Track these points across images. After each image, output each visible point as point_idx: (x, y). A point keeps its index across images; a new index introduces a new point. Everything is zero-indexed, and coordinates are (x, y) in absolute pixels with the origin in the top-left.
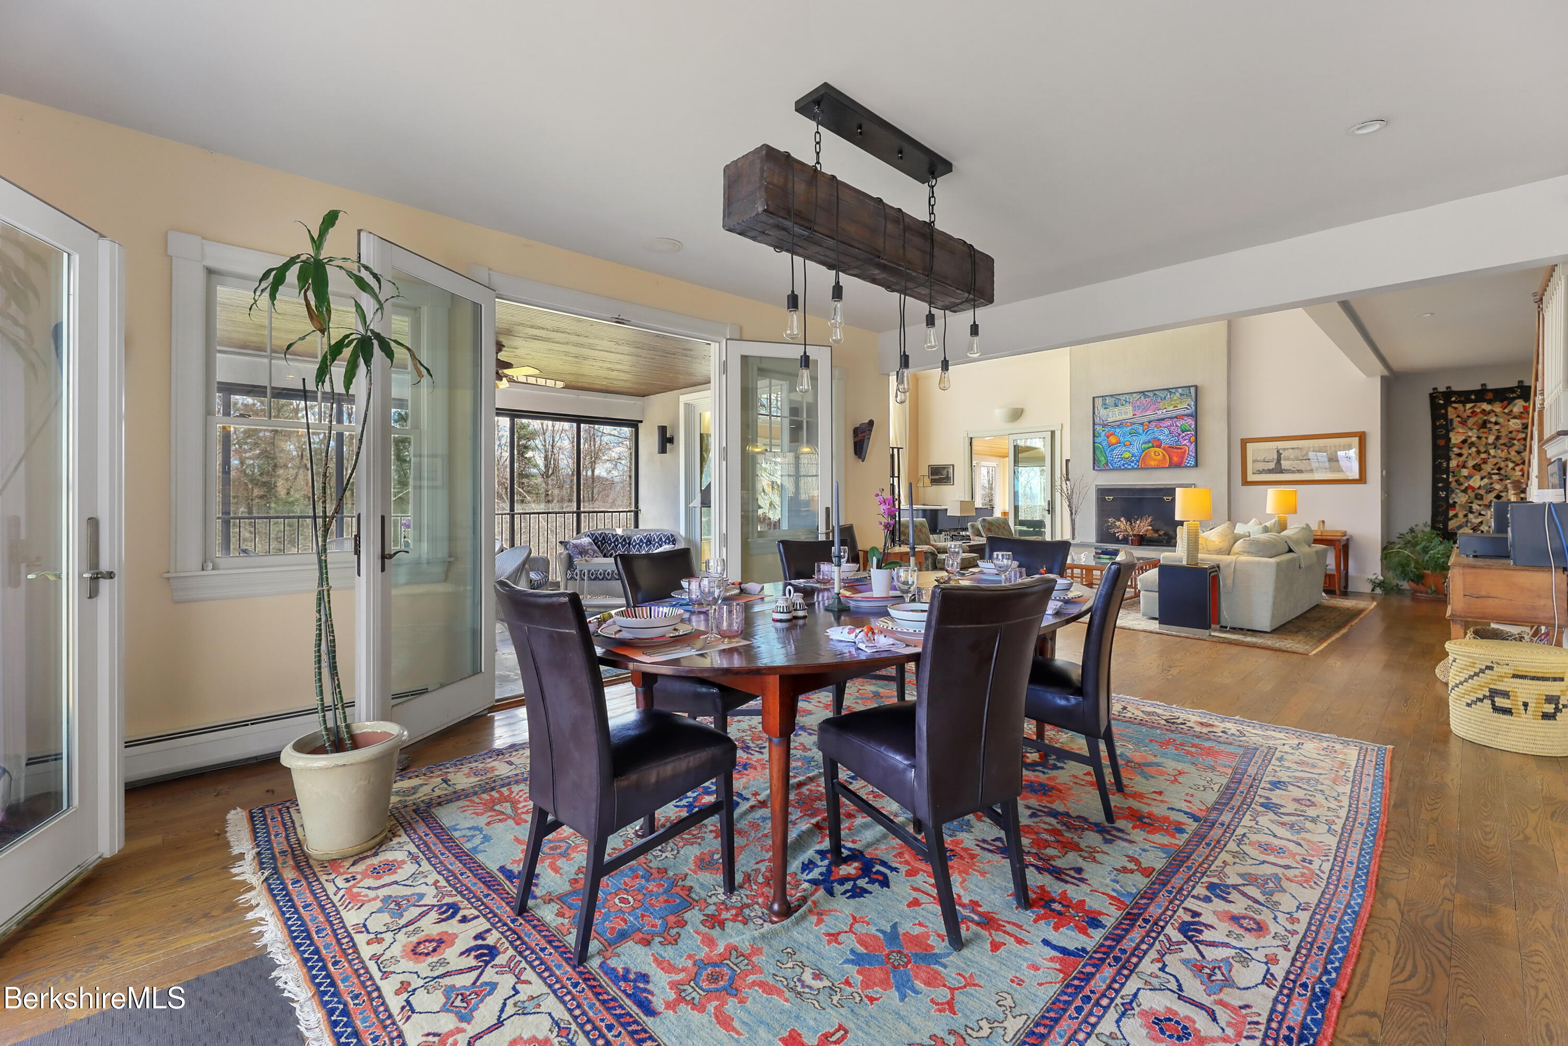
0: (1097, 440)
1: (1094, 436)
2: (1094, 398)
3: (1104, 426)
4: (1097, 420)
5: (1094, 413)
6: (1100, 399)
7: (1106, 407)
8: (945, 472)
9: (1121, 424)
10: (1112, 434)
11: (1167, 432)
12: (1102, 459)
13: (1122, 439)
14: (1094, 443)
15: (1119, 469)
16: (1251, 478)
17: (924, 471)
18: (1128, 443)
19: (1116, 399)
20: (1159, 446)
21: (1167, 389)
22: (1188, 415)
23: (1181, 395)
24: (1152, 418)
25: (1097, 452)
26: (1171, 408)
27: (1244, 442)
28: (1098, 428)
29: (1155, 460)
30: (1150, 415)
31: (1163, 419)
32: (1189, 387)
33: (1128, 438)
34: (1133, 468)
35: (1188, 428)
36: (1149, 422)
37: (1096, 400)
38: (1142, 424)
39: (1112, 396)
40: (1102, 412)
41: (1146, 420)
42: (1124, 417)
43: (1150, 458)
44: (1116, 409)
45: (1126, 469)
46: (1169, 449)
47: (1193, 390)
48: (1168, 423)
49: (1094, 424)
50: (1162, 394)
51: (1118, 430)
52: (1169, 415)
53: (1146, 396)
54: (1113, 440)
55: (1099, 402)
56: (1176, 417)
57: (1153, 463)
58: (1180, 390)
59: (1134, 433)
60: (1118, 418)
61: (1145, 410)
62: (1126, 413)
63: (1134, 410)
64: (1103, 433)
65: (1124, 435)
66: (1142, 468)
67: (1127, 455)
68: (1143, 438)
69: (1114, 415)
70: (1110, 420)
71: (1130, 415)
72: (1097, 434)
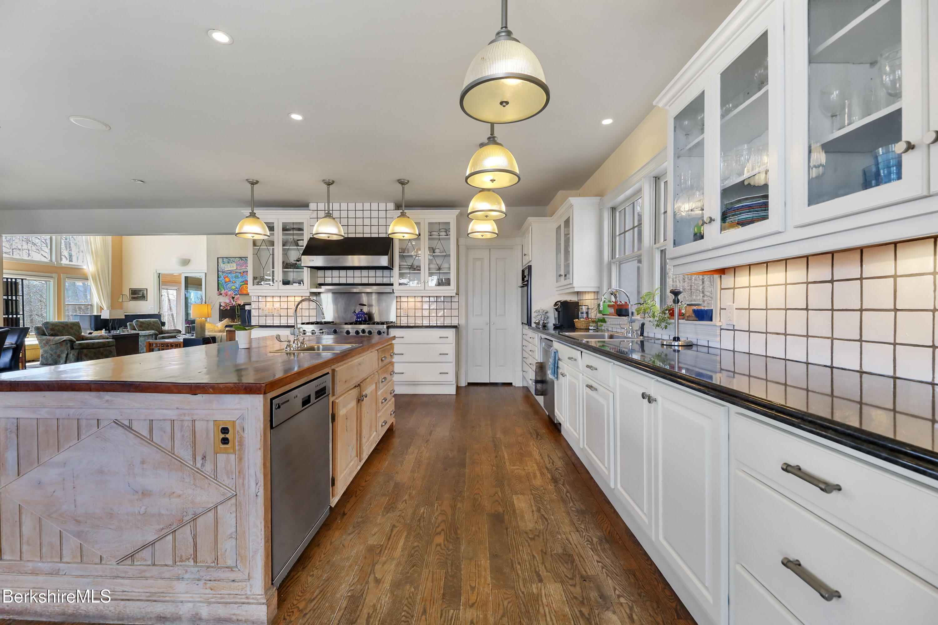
0: (219, 279)
1: (218, 277)
2: (218, 258)
3: (223, 272)
4: (219, 269)
5: (218, 265)
7: (224, 263)
8: (141, 293)
9: (231, 272)
10: (227, 277)
12: (222, 289)
13: (231, 279)
14: (218, 281)
17: (127, 292)
18: (234, 282)
19: (229, 259)
25: (220, 286)
28: (220, 273)
29: (246, 291)
33: (234, 279)
36: (243, 272)
37: (219, 259)
38: (240, 273)
39: (226, 258)
40: (222, 265)
41: (242, 271)
42: (232, 269)
43: (244, 289)
44: (229, 265)
49: (218, 271)
51: (229, 275)
53: (242, 260)
54: (227, 280)
55: (220, 260)
59: (237, 277)
60: (230, 269)
61: (241, 266)
62: (233, 267)
63: (237, 266)
64: (222, 276)
66: (240, 295)
67: (233, 287)
68: (241, 280)
69: (228, 267)
70: (226, 270)
71: (235, 268)
72: (219, 276)
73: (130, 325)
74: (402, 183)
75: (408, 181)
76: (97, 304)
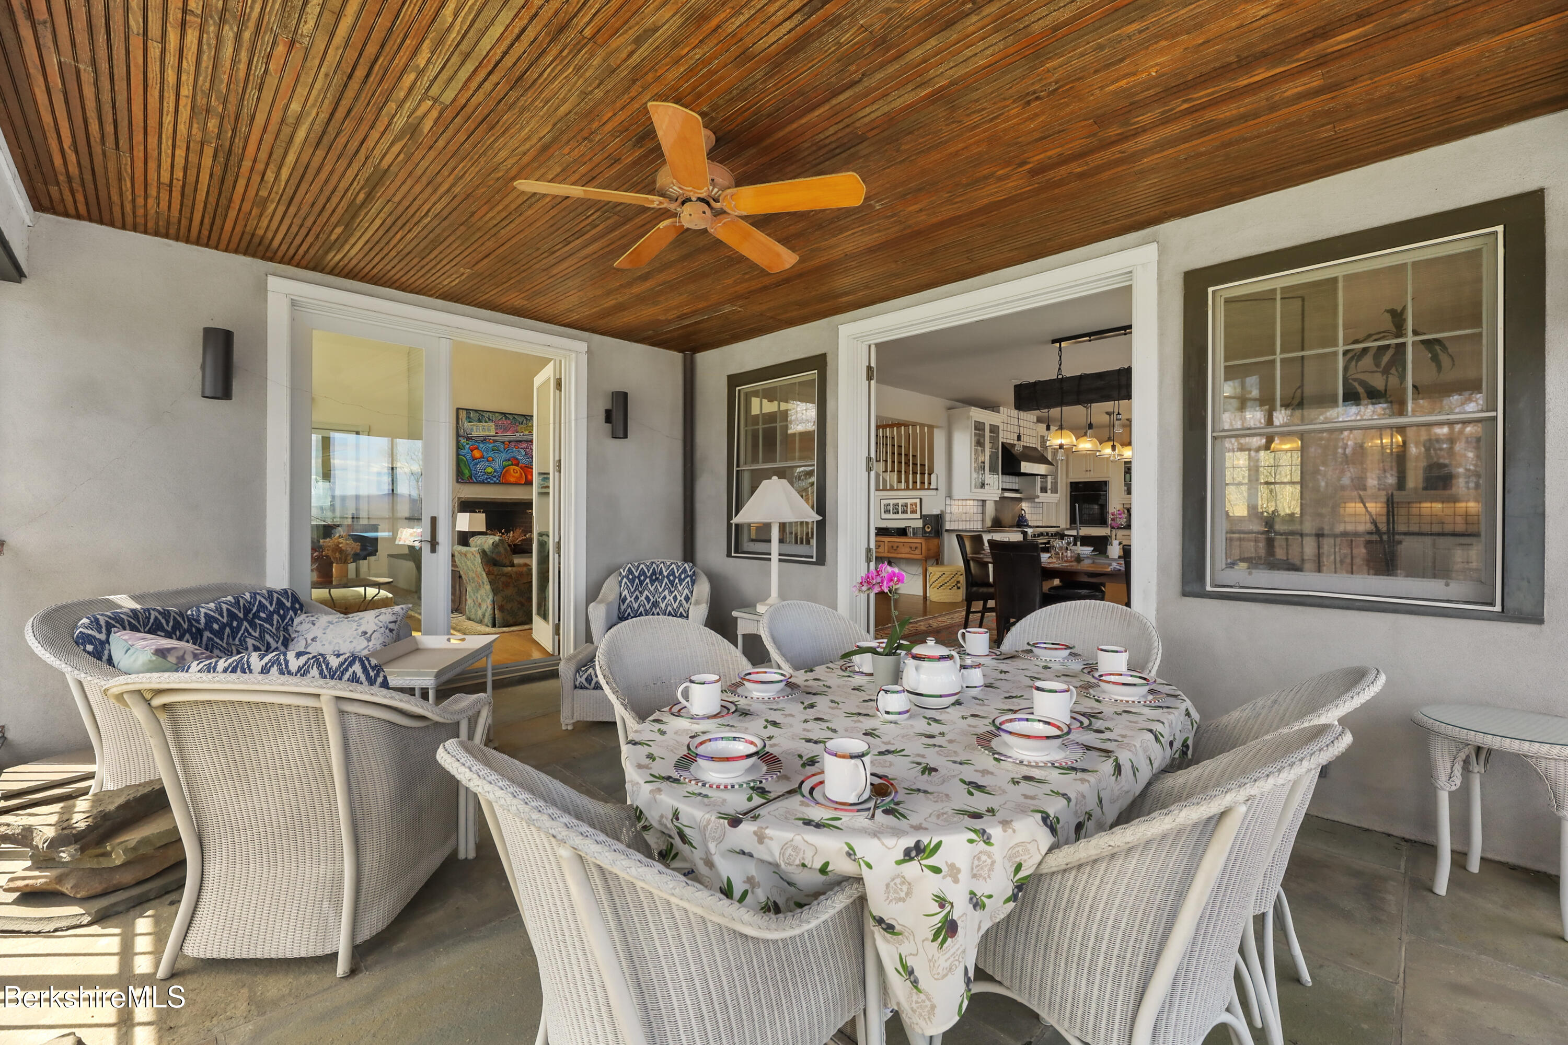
0: (461, 452)
1: (458, 448)
2: (458, 409)
3: (468, 439)
4: (461, 433)
5: (458, 424)
6: (465, 412)
7: (470, 420)
9: (485, 440)
10: (477, 448)
11: (523, 453)
12: (466, 472)
13: (485, 454)
14: (457, 455)
15: (482, 482)
18: (490, 459)
19: (480, 415)
20: (517, 465)
21: (515, 415)
24: (513, 438)
25: (462, 465)
26: (527, 433)
28: (463, 441)
29: (514, 477)
30: (509, 436)
31: (521, 441)
33: (491, 454)
34: (495, 483)
36: (510, 442)
37: (461, 411)
38: (503, 442)
39: (476, 411)
40: (465, 425)
41: (506, 439)
42: (487, 433)
43: (510, 474)
44: (480, 425)
45: (489, 483)
46: (523, 468)
49: (458, 435)
50: (520, 419)
51: (481, 445)
53: (506, 418)
54: (477, 454)
55: (462, 414)
57: (512, 480)
59: (496, 450)
60: (482, 434)
61: (506, 430)
62: (489, 430)
63: (496, 429)
64: (467, 446)
65: (487, 451)
66: (503, 484)
67: (489, 470)
68: (504, 456)
69: (479, 430)
70: (474, 434)
71: (492, 433)
72: (460, 447)
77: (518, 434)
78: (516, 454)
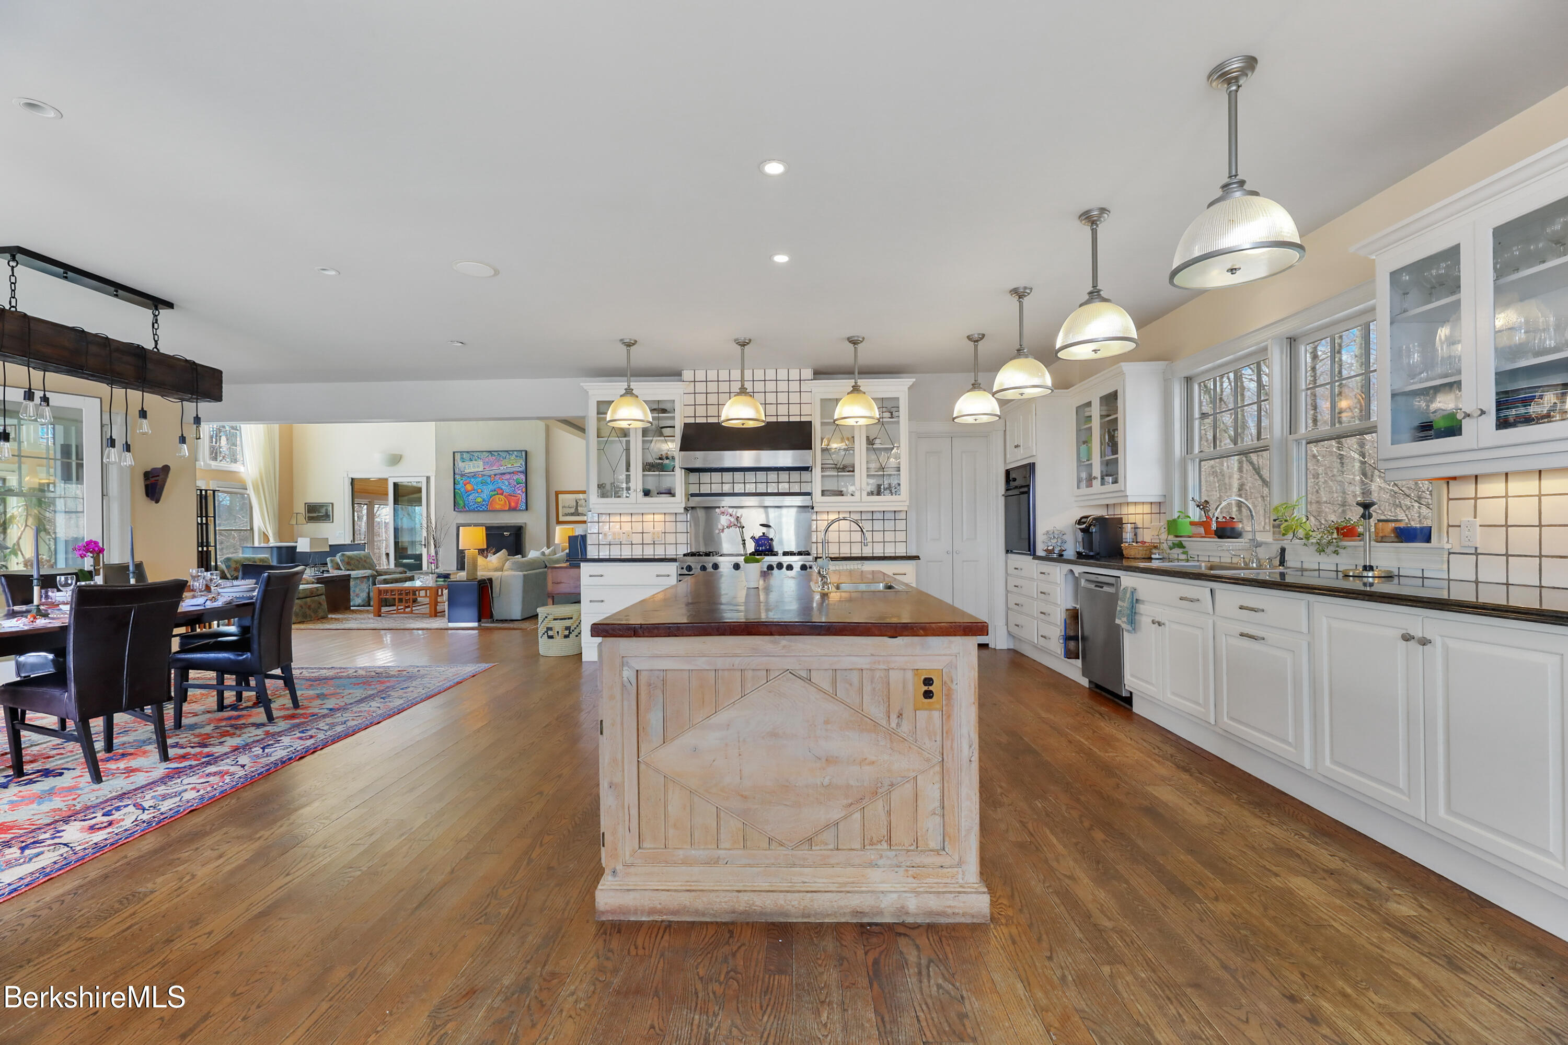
0: (457, 487)
1: (454, 484)
2: (454, 453)
3: (462, 475)
4: (457, 471)
5: (454, 465)
6: (459, 454)
7: (463, 460)
8: (323, 510)
9: (474, 475)
10: (469, 483)
11: (507, 484)
12: (461, 502)
13: (475, 487)
14: (454, 489)
15: (473, 511)
16: (561, 519)
17: (300, 509)
18: (480, 491)
19: (471, 455)
20: (502, 494)
21: (507, 451)
22: (521, 472)
23: (516, 456)
24: (497, 472)
25: (457, 497)
26: (510, 466)
27: (557, 494)
28: (458, 477)
29: (499, 504)
30: (496, 470)
31: (504, 474)
32: (521, 451)
33: (480, 486)
34: (484, 511)
35: (521, 481)
36: (495, 475)
37: (456, 454)
38: (490, 476)
39: (468, 452)
40: (460, 464)
41: (492, 473)
42: (476, 470)
43: (496, 502)
44: (471, 463)
45: (479, 511)
46: (509, 496)
47: (524, 453)
48: (508, 477)
49: (454, 473)
50: (503, 454)
51: (472, 480)
52: (508, 471)
53: (492, 455)
54: (469, 487)
55: (458, 456)
56: (513, 473)
57: (498, 507)
58: (515, 453)
59: (484, 483)
60: (473, 470)
61: (492, 465)
62: (478, 467)
63: (484, 465)
64: (461, 482)
65: (477, 484)
66: (490, 511)
67: (479, 500)
68: (491, 487)
69: (470, 467)
70: (467, 471)
71: (481, 469)
72: (456, 482)
73: (332, 561)
74: (854, 342)
75: (863, 338)
76: (259, 530)
77: (502, 468)
78: (500, 485)
